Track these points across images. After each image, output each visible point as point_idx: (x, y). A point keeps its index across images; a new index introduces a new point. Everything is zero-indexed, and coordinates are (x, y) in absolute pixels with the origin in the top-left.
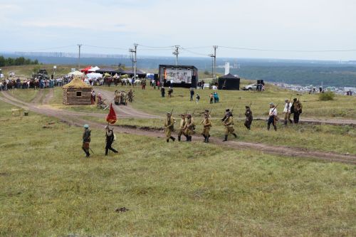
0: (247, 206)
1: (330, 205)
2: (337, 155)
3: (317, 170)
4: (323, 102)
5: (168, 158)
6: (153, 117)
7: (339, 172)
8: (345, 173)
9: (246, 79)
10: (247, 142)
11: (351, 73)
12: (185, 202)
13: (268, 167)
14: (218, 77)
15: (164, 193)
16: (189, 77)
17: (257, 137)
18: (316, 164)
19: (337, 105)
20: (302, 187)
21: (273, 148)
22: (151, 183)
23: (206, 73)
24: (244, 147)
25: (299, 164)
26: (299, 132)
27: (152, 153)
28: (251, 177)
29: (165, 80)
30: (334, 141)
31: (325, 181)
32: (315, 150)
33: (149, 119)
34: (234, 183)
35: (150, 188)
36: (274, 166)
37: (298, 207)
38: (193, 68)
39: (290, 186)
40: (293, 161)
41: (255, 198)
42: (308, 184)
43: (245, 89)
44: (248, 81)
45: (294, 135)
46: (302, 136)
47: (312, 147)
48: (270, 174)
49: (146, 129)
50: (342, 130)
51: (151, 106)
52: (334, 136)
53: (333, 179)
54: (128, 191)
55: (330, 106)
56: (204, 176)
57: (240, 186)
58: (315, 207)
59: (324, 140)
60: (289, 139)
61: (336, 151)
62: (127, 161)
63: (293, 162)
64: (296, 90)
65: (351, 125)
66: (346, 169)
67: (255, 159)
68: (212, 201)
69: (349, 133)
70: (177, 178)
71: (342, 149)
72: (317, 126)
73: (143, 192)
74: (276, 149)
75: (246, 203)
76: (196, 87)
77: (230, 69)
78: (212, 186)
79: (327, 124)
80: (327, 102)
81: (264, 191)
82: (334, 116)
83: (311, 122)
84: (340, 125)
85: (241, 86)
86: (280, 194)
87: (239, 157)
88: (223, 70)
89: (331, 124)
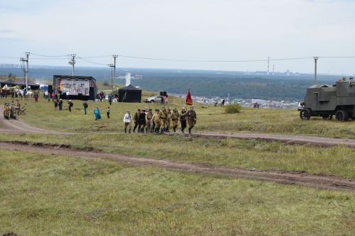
0: (147, 227)
1: (234, 225)
2: (243, 171)
3: (221, 187)
4: (229, 115)
5: (63, 177)
6: (47, 132)
7: (244, 188)
8: (250, 190)
9: (148, 90)
10: (148, 158)
11: (259, 84)
12: (79, 225)
13: (170, 185)
14: (118, 89)
15: (57, 216)
16: (87, 89)
17: (160, 153)
18: (221, 181)
19: (244, 118)
20: (206, 205)
21: (176, 165)
22: (42, 205)
23: (106, 84)
24: (145, 163)
25: (203, 182)
26: (204, 147)
27: (45, 171)
28: (152, 195)
29: (60, 92)
30: (240, 157)
31: (230, 199)
32: (220, 166)
33: (43, 135)
34: (134, 203)
35: (41, 210)
36: (176, 183)
37: (201, 228)
38: (90, 79)
39: (193, 204)
40: (197, 177)
41: (156, 219)
42: (212, 202)
43: (147, 102)
44: (151, 93)
45: (198, 150)
46: (207, 151)
47: (217, 163)
48: (173, 192)
49: (39, 145)
50: (249, 144)
51: (45, 120)
52: (240, 151)
53: (237, 196)
54: (17, 215)
55: (236, 119)
56: (101, 196)
57: (141, 207)
58: (219, 227)
59: (230, 155)
60: (193, 155)
61: (242, 166)
62: (17, 181)
63: (197, 179)
64: (202, 102)
65: (258, 139)
66: (252, 186)
67: (156, 176)
68: (109, 223)
69: (256, 147)
70: (72, 198)
71: (248, 164)
72: (223, 140)
73: (34, 215)
74: (180, 165)
75: (146, 224)
76: (94, 100)
77: (132, 80)
78: (110, 206)
79: (233, 138)
80: (233, 115)
81: (165, 211)
82: (240, 130)
83: (216, 137)
84: (247, 139)
85: (143, 98)
86: (182, 213)
87: (140, 175)
88: (124, 81)
89: (237, 138)
